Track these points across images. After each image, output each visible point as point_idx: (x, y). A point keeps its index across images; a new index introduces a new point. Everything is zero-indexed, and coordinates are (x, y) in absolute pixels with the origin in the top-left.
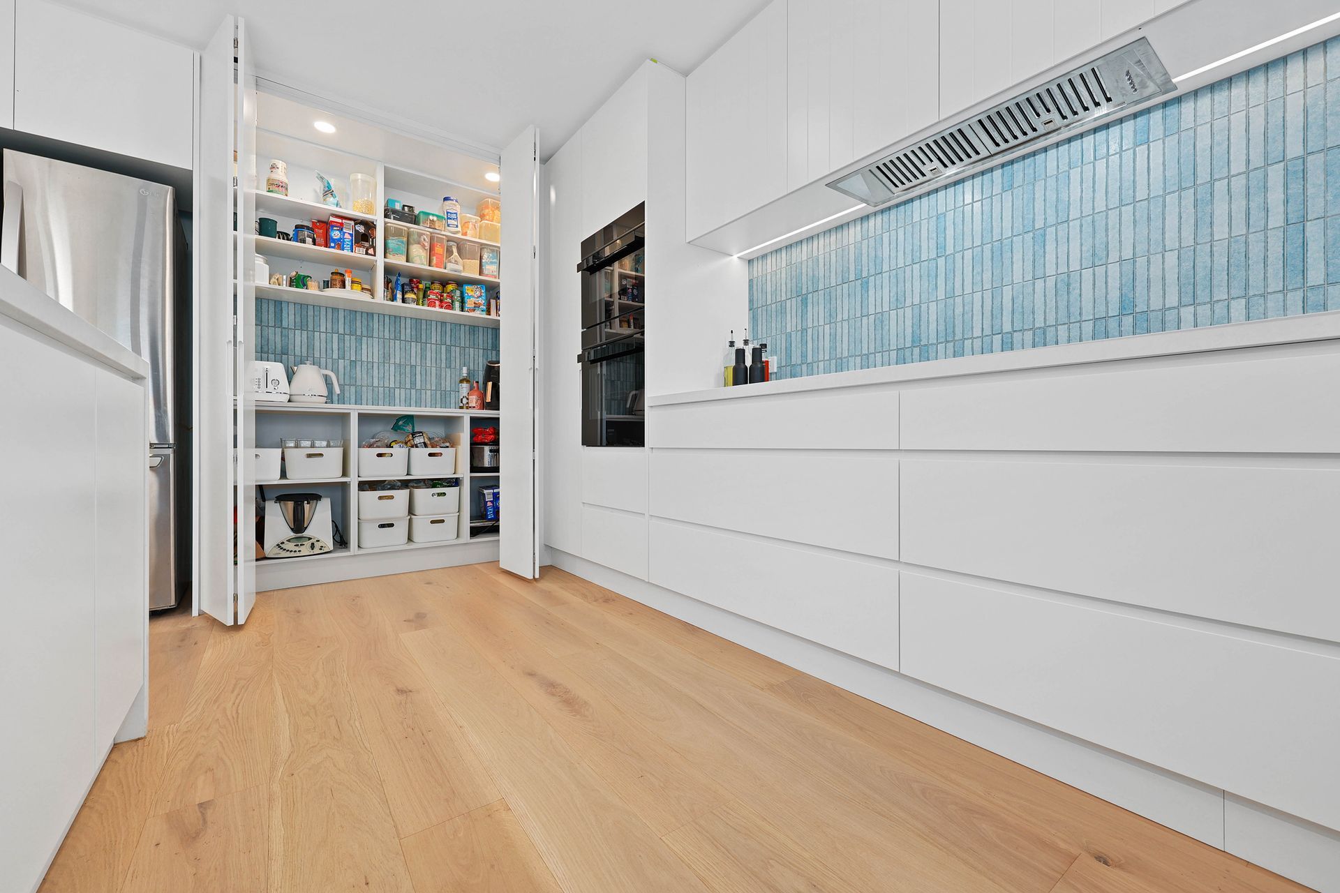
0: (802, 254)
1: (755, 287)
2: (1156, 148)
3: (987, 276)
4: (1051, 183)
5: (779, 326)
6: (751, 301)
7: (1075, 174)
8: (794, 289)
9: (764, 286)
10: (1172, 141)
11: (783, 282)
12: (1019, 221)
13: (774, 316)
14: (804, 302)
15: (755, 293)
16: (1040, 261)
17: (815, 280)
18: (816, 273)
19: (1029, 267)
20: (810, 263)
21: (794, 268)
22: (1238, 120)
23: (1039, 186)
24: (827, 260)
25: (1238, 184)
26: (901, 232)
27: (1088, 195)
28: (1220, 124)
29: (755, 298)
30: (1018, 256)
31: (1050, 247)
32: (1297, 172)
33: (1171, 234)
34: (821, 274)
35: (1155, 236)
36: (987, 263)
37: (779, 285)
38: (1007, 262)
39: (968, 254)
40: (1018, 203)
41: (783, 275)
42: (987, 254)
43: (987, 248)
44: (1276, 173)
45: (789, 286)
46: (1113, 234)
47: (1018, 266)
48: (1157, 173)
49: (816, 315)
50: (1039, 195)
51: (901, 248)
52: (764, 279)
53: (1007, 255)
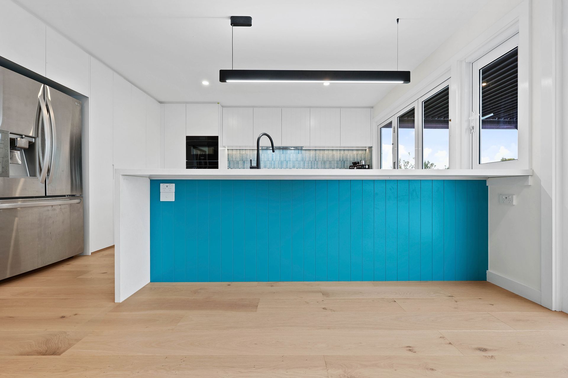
0: (244, 152)
1: (229, 156)
2: (300, 155)
3: (280, 166)
4: (288, 155)
5: (237, 166)
6: (228, 159)
7: (291, 154)
8: (241, 159)
9: (233, 156)
10: (301, 154)
11: (238, 157)
12: (284, 159)
13: (235, 164)
14: (244, 162)
15: (230, 157)
16: (287, 166)
17: (247, 158)
18: (247, 157)
19: (286, 166)
20: (245, 155)
21: (241, 154)
22: (307, 154)
23: (287, 155)
24: (250, 155)
25: (307, 162)
26: (266, 154)
27: (293, 158)
28: (306, 154)
29: (230, 158)
30: (284, 164)
31: (288, 164)
32: (311, 163)
33: (301, 166)
34: (248, 158)
35: (300, 166)
36: (280, 164)
37: (237, 157)
38: (283, 164)
39: (277, 162)
40: (284, 156)
41: (238, 155)
42: (280, 162)
43: (280, 161)
44: (310, 162)
45: (240, 158)
46: (296, 164)
47: (284, 165)
48: (300, 158)
49: (247, 166)
50: (287, 156)
51: (266, 157)
52: (232, 155)
53: (283, 163)
